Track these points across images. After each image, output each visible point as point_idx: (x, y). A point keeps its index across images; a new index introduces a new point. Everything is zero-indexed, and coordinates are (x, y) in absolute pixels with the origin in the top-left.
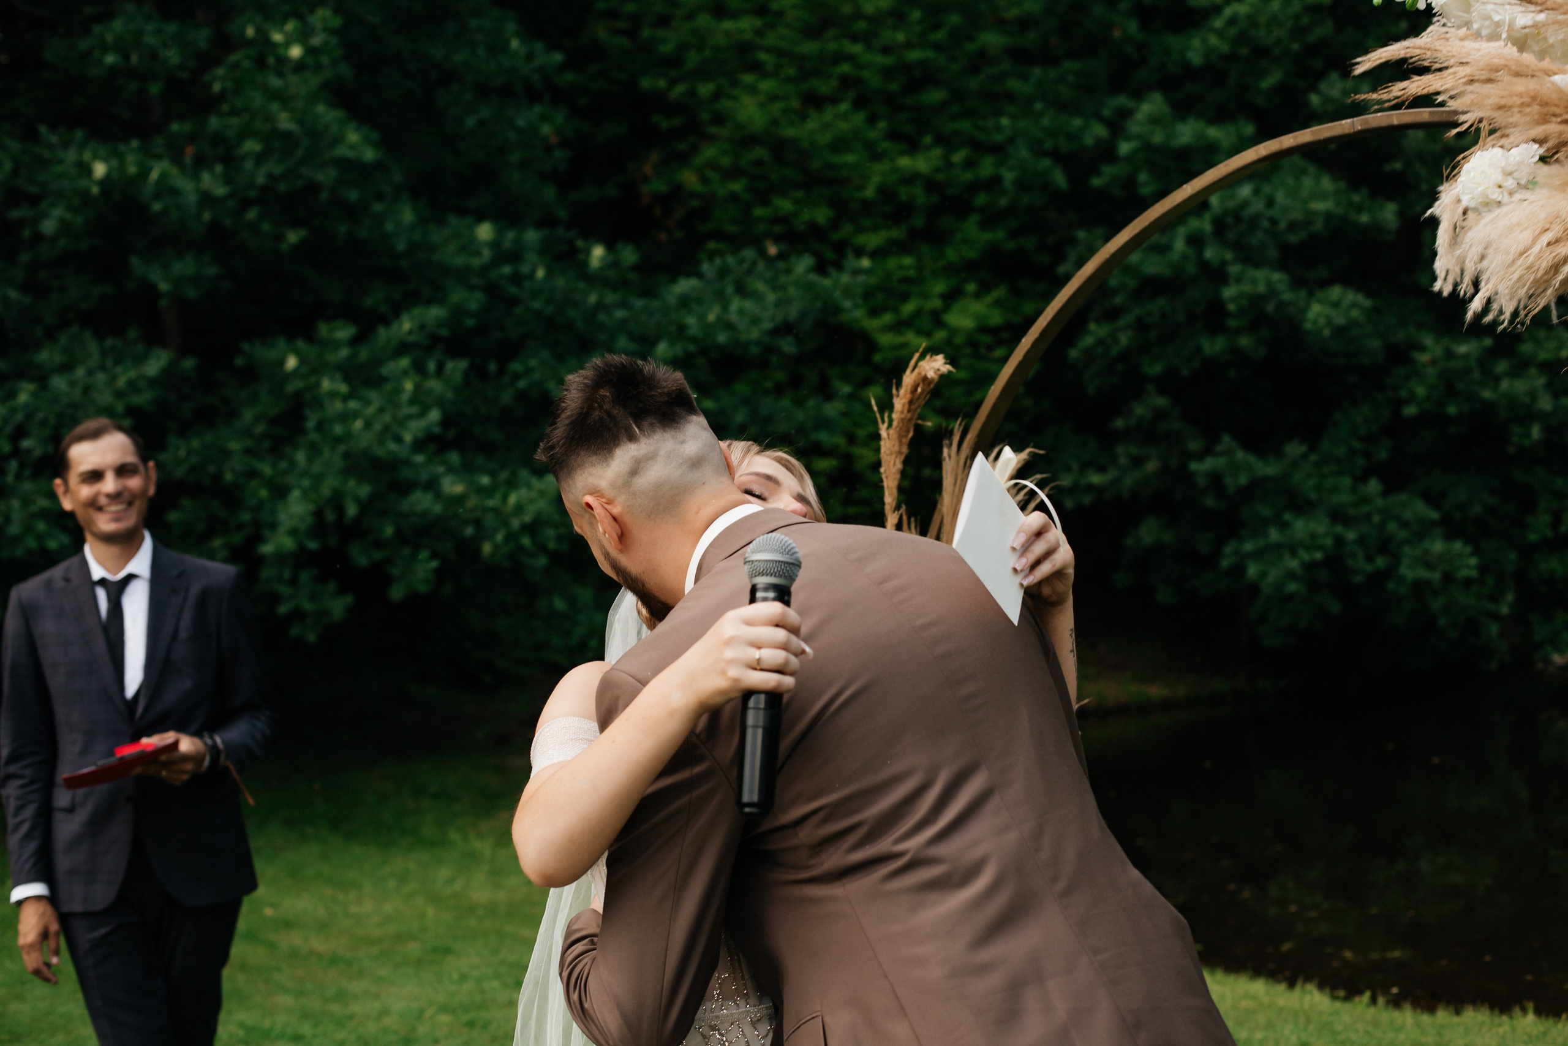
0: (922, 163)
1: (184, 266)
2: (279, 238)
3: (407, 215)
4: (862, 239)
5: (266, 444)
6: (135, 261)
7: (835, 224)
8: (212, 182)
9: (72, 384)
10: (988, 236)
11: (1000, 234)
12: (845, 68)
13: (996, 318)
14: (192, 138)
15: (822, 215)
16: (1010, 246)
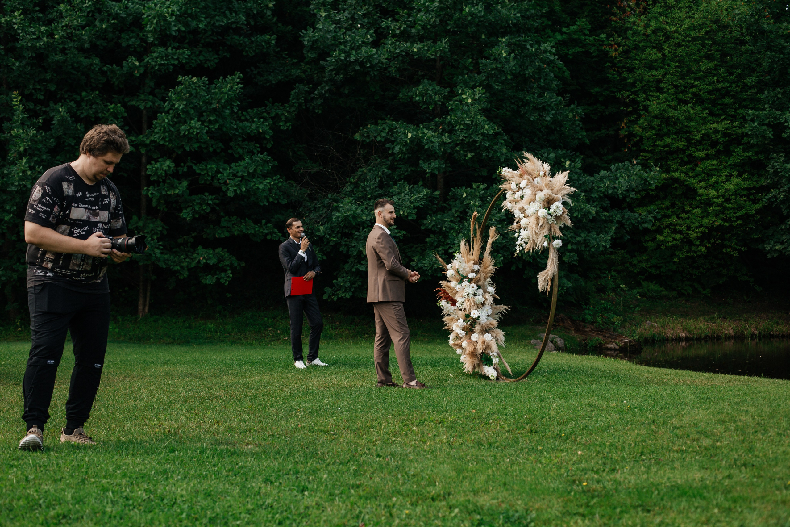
0: (720, 127)
1: (434, 164)
2: (466, 156)
3: (504, 150)
4: (697, 154)
5: (459, 219)
6: (421, 162)
7: (688, 147)
8: (446, 138)
9: (399, 199)
10: (746, 154)
11: (750, 153)
12: (694, 90)
13: (746, 184)
14: (442, 123)
15: (681, 144)
16: (756, 157)
